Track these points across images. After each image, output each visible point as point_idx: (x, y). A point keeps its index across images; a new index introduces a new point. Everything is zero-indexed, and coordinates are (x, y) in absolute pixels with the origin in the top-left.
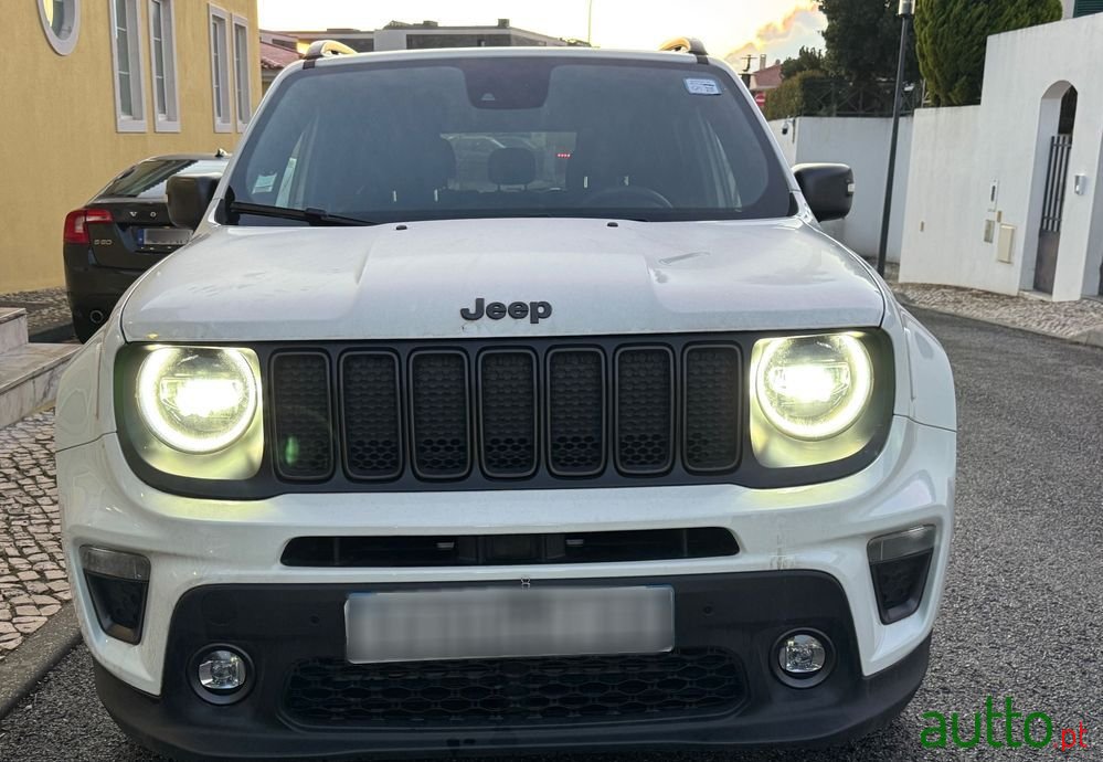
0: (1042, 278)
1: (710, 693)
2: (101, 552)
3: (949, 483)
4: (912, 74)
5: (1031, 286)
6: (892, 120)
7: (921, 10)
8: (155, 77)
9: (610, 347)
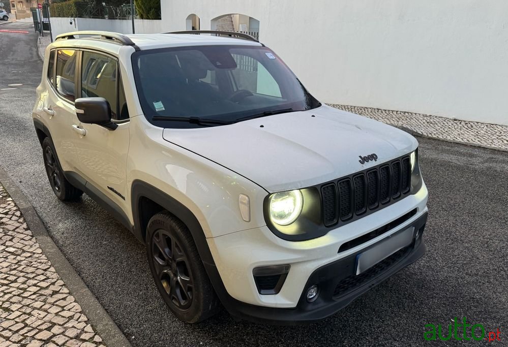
9: (390, 164)
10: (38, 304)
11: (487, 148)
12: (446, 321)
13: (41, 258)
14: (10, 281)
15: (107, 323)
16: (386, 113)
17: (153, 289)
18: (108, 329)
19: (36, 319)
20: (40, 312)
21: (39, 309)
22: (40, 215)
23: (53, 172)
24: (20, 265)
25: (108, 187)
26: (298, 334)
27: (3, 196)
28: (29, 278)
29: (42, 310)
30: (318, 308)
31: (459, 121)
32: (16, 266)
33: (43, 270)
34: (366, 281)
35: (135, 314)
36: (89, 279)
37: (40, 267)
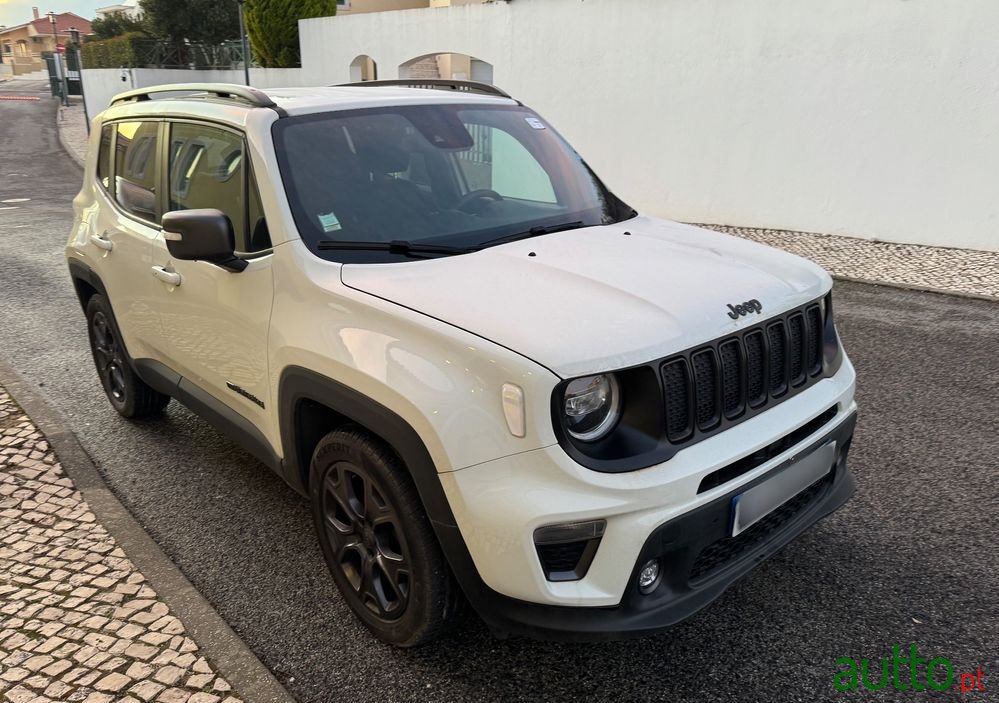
9: (785, 318)
10: (95, 622)
11: (942, 294)
12: (903, 622)
13: (94, 531)
14: (36, 578)
15: (236, 653)
16: (743, 233)
17: (322, 583)
18: (241, 666)
19: (95, 650)
20: (101, 637)
21: (98, 631)
22: (86, 447)
23: (110, 363)
24: (54, 547)
25: (229, 386)
26: (619, 659)
27: (12, 414)
28: (74, 572)
29: (104, 633)
30: (662, 605)
31: (885, 243)
32: (46, 549)
33: (100, 553)
34: (750, 549)
35: (291, 634)
36: (194, 568)
37: (92, 549)
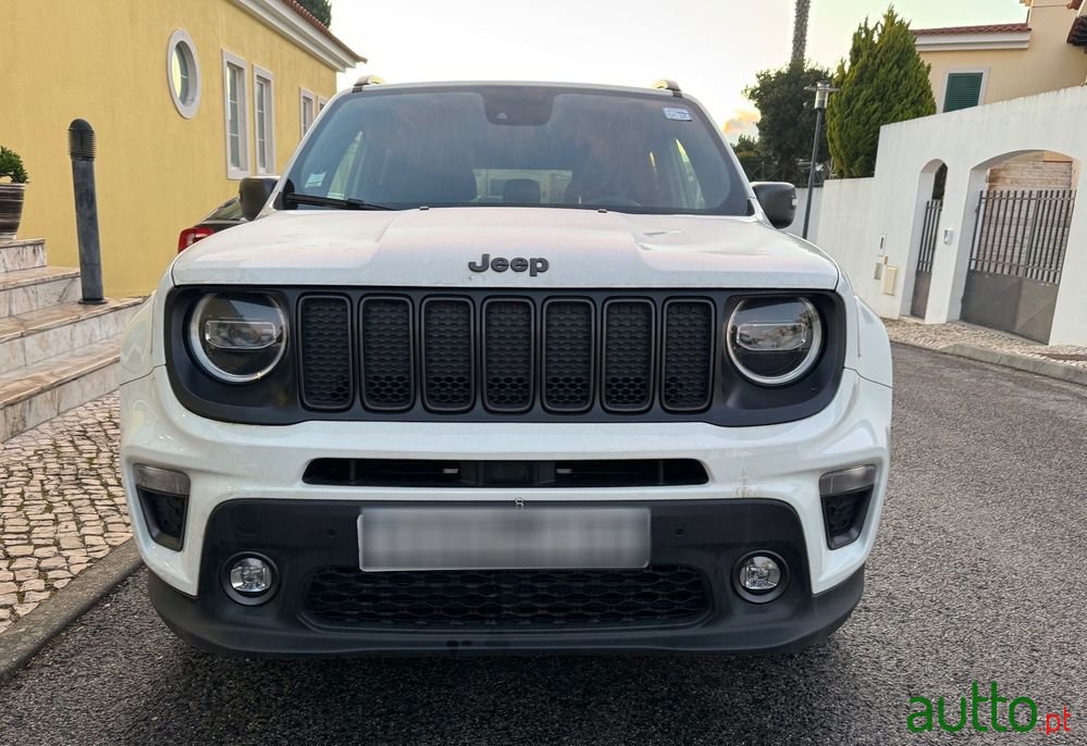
0: (917, 308)
1: (679, 605)
2: (151, 470)
3: (887, 430)
4: (823, 157)
5: (909, 313)
6: (807, 190)
7: (831, 106)
8: (258, 140)
9: (599, 298)
